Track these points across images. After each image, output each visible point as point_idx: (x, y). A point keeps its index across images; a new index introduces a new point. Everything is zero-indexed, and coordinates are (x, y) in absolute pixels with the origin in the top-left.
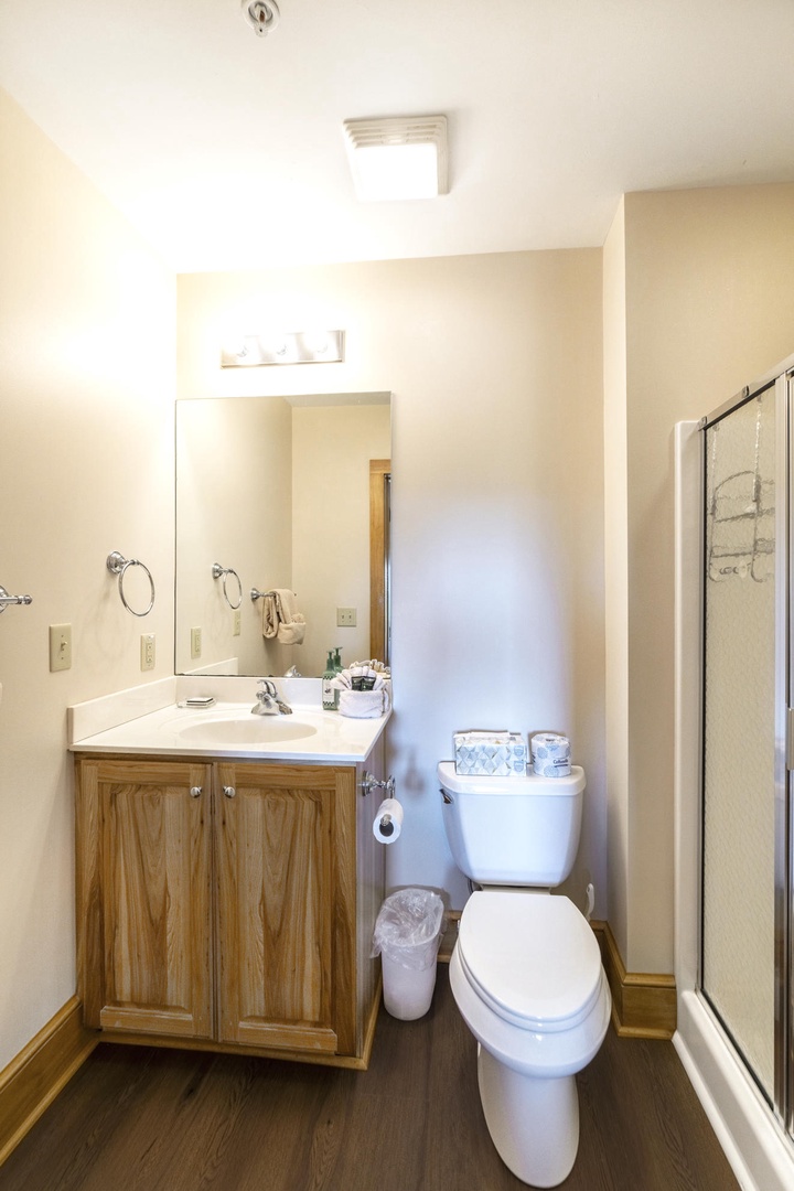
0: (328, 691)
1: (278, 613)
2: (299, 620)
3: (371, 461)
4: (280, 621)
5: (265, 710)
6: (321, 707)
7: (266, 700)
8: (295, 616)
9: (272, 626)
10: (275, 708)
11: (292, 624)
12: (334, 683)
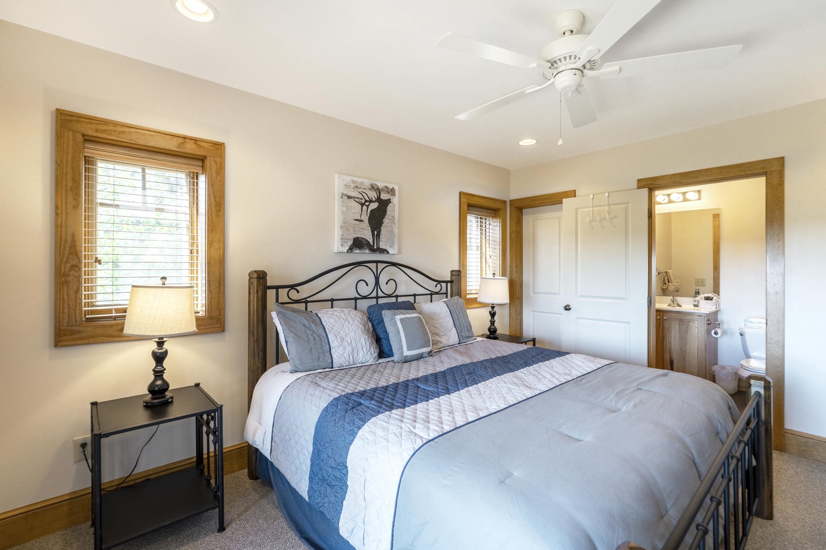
0: (695, 301)
1: (668, 279)
2: (678, 282)
3: (713, 215)
4: (669, 282)
5: (673, 305)
6: (693, 306)
7: (673, 302)
8: (676, 281)
9: (665, 284)
10: (675, 305)
11: (674, 284)
12: (698, 298)
